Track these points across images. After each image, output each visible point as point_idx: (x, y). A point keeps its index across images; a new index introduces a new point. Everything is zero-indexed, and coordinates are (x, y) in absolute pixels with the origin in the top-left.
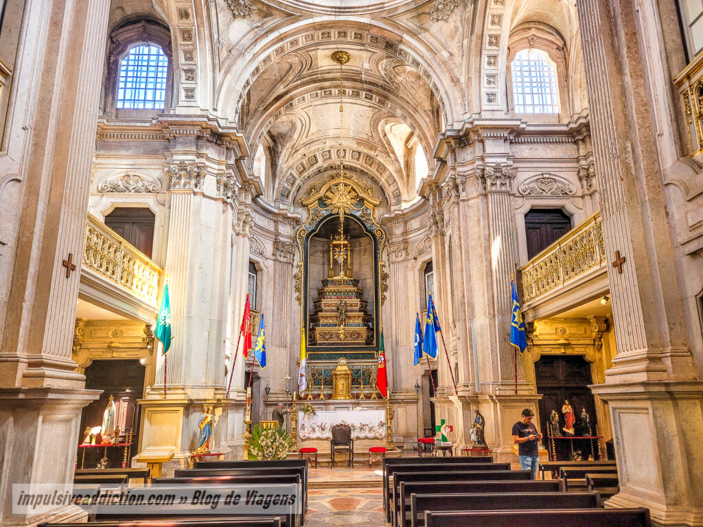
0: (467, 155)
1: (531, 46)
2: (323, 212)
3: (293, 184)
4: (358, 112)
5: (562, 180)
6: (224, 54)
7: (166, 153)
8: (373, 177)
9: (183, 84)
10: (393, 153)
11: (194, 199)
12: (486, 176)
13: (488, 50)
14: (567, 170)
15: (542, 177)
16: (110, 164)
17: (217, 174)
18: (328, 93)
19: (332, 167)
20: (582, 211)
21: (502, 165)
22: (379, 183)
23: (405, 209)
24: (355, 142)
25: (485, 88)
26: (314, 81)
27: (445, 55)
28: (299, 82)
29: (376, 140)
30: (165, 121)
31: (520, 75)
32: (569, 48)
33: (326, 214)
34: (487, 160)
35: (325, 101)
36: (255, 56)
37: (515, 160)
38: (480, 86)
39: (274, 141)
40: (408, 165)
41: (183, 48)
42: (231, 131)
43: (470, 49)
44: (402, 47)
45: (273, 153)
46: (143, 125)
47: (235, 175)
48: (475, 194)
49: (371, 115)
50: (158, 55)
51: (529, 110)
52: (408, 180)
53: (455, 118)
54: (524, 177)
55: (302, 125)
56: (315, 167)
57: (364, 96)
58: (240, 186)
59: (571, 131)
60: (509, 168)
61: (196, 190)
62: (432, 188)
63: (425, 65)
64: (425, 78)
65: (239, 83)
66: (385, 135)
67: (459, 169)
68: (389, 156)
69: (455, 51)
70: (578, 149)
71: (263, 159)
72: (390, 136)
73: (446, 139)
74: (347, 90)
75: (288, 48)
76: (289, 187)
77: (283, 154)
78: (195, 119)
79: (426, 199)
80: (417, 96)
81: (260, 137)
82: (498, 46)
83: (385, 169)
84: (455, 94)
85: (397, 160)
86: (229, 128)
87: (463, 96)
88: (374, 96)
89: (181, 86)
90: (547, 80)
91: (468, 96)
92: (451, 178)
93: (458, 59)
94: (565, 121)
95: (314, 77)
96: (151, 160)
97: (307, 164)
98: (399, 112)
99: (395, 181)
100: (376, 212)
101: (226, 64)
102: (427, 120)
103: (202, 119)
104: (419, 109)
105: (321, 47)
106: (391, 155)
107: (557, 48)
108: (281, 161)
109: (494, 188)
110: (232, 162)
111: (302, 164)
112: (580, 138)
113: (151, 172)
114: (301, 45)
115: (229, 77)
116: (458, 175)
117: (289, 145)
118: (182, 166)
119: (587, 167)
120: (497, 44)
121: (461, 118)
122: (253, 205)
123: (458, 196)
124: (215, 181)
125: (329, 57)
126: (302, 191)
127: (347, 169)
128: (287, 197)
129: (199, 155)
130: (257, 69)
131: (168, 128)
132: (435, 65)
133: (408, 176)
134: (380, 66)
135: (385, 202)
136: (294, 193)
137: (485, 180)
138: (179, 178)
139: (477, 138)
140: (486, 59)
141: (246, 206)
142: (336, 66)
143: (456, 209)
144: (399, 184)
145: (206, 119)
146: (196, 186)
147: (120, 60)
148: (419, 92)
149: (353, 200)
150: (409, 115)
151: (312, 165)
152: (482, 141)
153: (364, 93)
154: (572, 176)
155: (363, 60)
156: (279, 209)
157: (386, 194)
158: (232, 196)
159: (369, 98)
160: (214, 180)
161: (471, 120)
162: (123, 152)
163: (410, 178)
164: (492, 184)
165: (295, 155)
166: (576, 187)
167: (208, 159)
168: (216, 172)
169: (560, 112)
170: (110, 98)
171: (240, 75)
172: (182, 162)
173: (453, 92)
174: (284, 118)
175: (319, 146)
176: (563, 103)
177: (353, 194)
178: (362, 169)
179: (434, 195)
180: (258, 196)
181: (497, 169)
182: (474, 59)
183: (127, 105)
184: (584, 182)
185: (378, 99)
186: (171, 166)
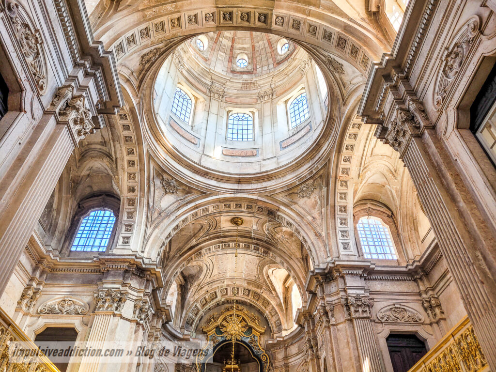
0: (332, 288)
1: (369, 215)
2: (219, 338)
3: (196, 315)
4: (249, 260)
5: (410, 309)
6: (156, 215)
7: (99, 283)
8: (259, 310)
9: (123, 233)
10: (275, 290)
11: (113, 319)
12: (349, 304)
13: (339, 215)
14: (413, 301)
15: (394, 307)
16: (53, 291)
17: (136, 300)
18: (227, 245)
19: (227, 301)
20: (433, 337)
21: (361, 295)
22: (264, 314)
23: (286, 336)
24: (246, 282)
25: (341, 240)
26: (218, 237)
27: (310, 218)
28: (207, 237)
29: (262, 281)
30: (103, 259)
31: (364, 233)
32: (396, 215)
33: (221, 340)
34: (349, 291)
35: (225, 252)
36: (177, 218)
37: (371, 293)
38: (336, 238)
39: (185, 280)
40: (287, 300)
41: (127, 210)
42: (152, 267)
43: (327, 215)
44: (279, 213)
45: (183, 290)
46: (86, 261)
47: (150, 302)
48: (342, 320)
49: (258, 262)
50: (110, 217)
51: (375, 257)
52: (286, 312)
53: (320, 260)
54: (381, 307)
55: (208, 269)
56: (215, 301)
57: (253, 248)
58: (154, 312)
59: (410, 272)
60: (367, 298)
61: (116, 312)
62: (306, 317)
63: (296, 225)
64: (296, 234)
65: (163, 235)
66: (268, 277)
67: (328, 299)
68: (272, 294)
69: (316, 215)
70: (418, 286)
71: (176, 294)
72: (272, 278)
73: (315, 275)
74: (241, 244)
75: (201, 214)
76: (194, 317)
77: (191, 290)
78: (126, 257)
79: (302, 326)
80: (291, 248)
81: (175, 276)
82: (346, 213)
83: (268, 303)
84: (319, 244)
85: (278, 296)
86: (151, 264)
87: (325, 246)
88: (260, 248)
89: (121, 235)
90: (384, 237)
91: (329, 245)
92: (322, 306)
93: (319, 221)
94: (405, 264)
95: (218, 234)
96: (86, 288)
97: (209, 298)
98: (278, 259)
99: (276, 313)
100: (262, 339)
101: (156, 222)
102: (299, 265)
103: (131, 257)
104: (293, 257)
105: (224, 214)
106: (273, 292)
107: (387, 216)
108: (189, 296)
109: (357, 315)
110: (149, 290)
111: (205, 298)
112: (418, 277)
113: (84, 297)
114: (210, 212)
115: (157, 230)
116: (327, 304)
117: (196, 283)
118: (109, 293)
119: (428, 300)
120: (345, 211)
121: (325, 260)
122: (163, 331)
123: (328, 322)
124: (133, 306)
125: (229, 221)
126: (204, 320)
127: (240, 303)
128: (191, 325)
129: (124, 285)
130: (178, 226)
131: (104, 264)
132: (303, 225)
133: (286, 309)
134: (264, 227)
135: (269, 331)
136: (197, 322)
137: (349, 308)
138: (104, 302)
139: (338, 275)
140: (339, 221)
141: (157, 330)
142: (234, 227)
143: (328, 332)
144: (280, 315)
145: (134, 257)
146: (117, 309)
147: (82, 219)
148: (292, 245)
149: (243, 329)
150: (286, 261)
151: (213, 299)
152: (343, 277)
153: (253, 246)
154: (418, 307)
155: (252, 224)
156: (184, 335)
157: (270, 324)
158: (145, 319)
159: (257, 249)
160: (132, 304)
161: (333, 261)
162: (65, 282)
163: (288, 310)
164: (356, 311)
165: (200, 291)
166: (423, 316)
167: (131, 288)
168: (135, 298)
169: (398, 258)
170: (67, 244)
171: (166, 229)
172: (109, 289)
173: (317, 243)
174: (195, 263)
175: (218, 285)
176: (399, 252)
177: (244, 323)
178: (251, 303)
179: (309, 323)
180: (167, 322)
181: (358, 298)
182: (330, 221)
183: (79, 249)
184: (430, 312)
185: (263, 250)
186: (100, 293)
